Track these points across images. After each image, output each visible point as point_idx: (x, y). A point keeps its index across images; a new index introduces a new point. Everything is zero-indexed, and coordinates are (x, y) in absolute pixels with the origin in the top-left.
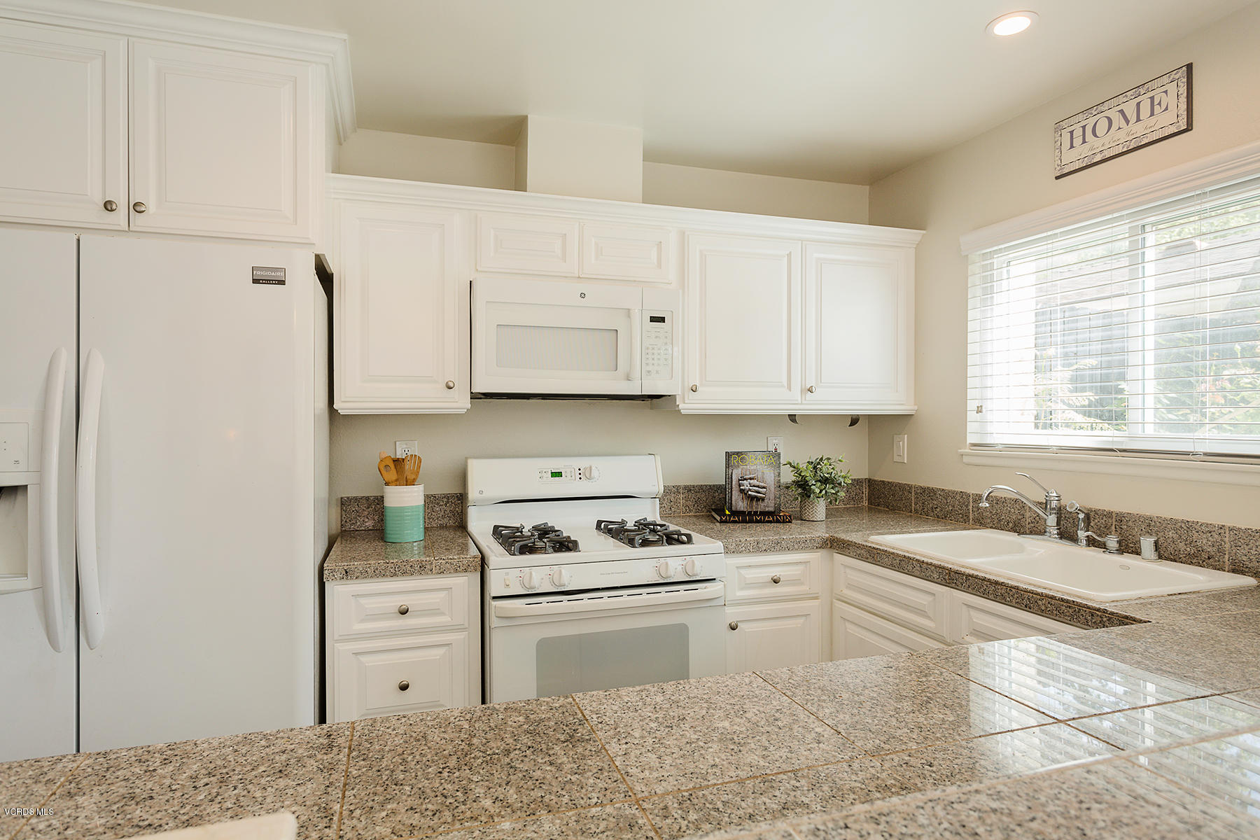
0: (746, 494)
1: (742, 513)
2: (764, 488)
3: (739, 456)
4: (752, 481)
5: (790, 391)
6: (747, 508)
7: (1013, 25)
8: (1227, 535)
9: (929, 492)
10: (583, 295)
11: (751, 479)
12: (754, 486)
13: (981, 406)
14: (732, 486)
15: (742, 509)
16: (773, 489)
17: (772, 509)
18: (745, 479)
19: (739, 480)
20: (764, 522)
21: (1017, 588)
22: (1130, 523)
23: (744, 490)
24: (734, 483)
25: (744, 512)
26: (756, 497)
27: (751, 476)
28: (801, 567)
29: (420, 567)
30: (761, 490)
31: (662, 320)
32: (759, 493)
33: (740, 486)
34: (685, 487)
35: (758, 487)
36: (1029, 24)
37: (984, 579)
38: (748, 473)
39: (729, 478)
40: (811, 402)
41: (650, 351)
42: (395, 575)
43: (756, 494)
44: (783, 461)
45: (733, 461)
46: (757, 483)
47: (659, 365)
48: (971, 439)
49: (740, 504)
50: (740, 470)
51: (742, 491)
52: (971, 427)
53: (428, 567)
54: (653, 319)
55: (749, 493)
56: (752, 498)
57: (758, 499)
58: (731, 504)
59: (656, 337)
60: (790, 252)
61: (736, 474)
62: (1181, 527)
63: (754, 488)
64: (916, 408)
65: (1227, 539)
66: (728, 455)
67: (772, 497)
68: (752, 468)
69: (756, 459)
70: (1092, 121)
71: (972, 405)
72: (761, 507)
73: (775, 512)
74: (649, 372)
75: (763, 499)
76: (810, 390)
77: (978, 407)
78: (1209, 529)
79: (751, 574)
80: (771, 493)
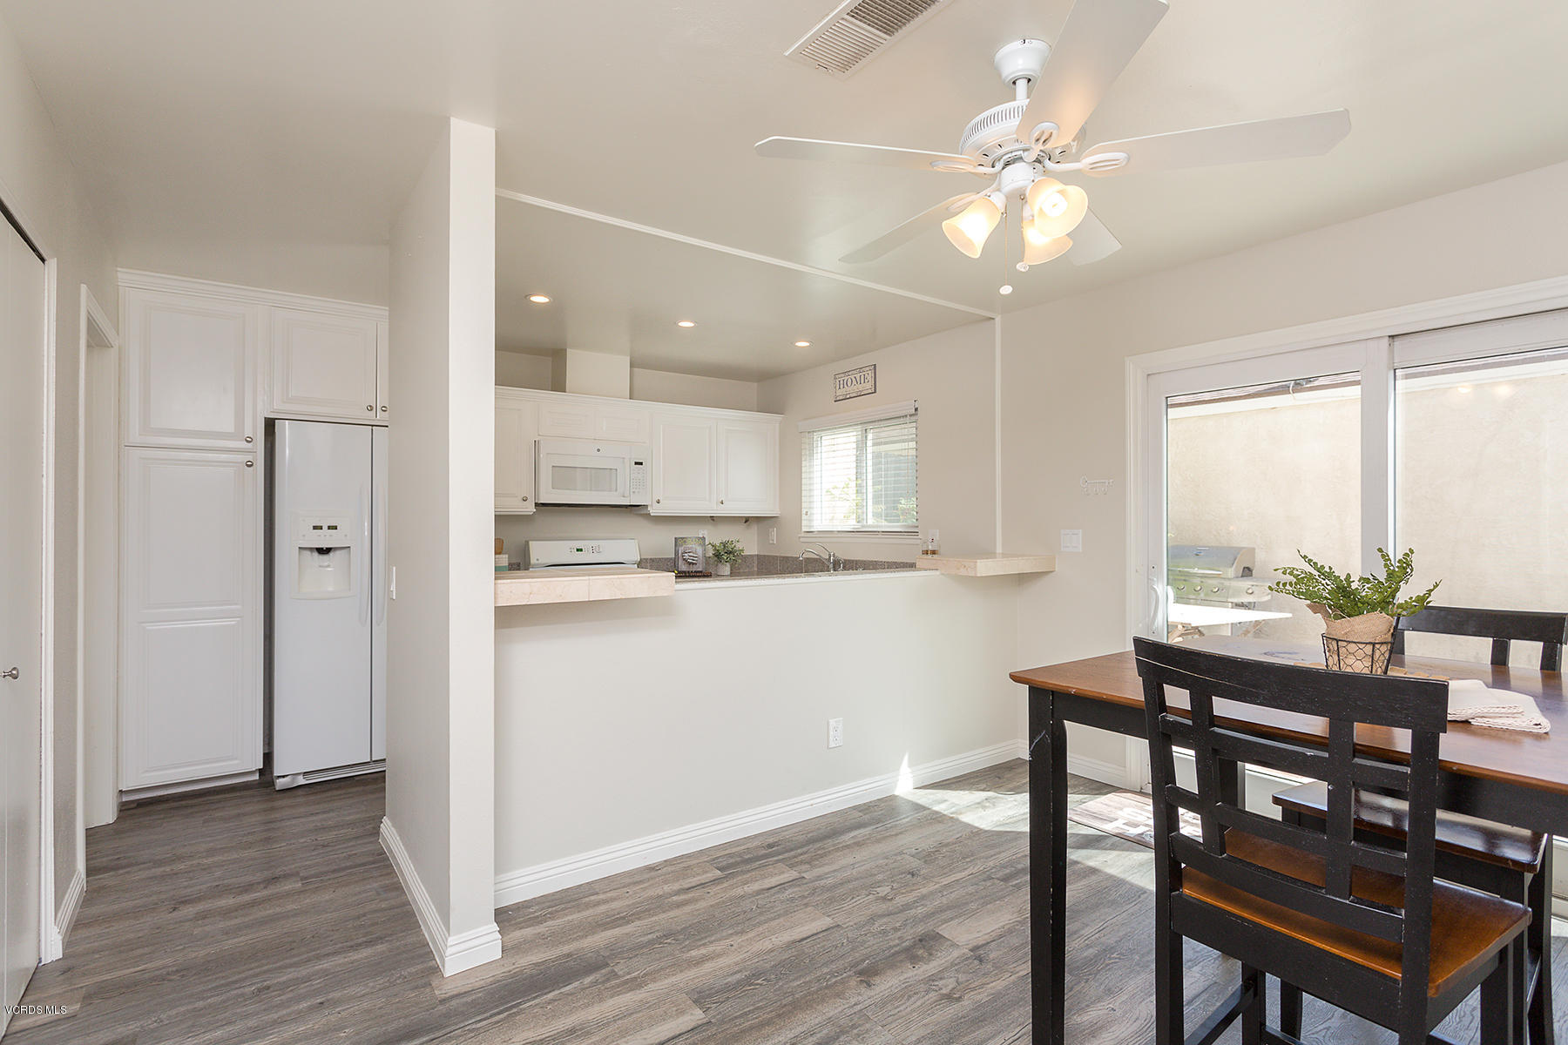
0: (686, 561)
1: (684, 572)
2: (696, 558)
3: (683, 541)
4: (690, 554)
5: (710, 503)
6: (687, 569)
9: (786, 559)
10: (599, 450)
12: (691, 557)
13: (808, 512)
14: (678, 556)
15: (685, 570)
16: (701, 558)
17: (700, 570)
18: (686, 553)
19: (683, 553)
23: (685, 559)
24: (680, 555)
25: (688, 572)
27: (689, 551)
31: (641, 464)
32: (694, 560)
33: (683, 556)
34: (651, 559)
35: (693, 557)
38: (687, 549)
39: (676, 552)
40: (722, 509)
41: (634, 481)
43: (692, 561)
44: (707, 543)
45: (679, 542)
46: (693, 555)
47: (639, 488)
48: (804, 529)
49: (683, 567)
50: (683, 548)
52: (804, 523)
54: (636, 463)
55: (689, 560)
56: (690, 563)
57: (693, 564)
58: (678, 566)
59: (638, 473)
60: (711, 426)
61: (681, 550)
64: (780, 513)
66: (676, 541)
67: (701, 563)
68: (690, 547)
69: (692, 542)
70: (846, 378)
71: (804, 512)
72: (694, 568)
73: (702, 571)
74: (634, 492)
75: (696, 564)
76: (722, 503)
77: (806, 512)
80: (700, 561)
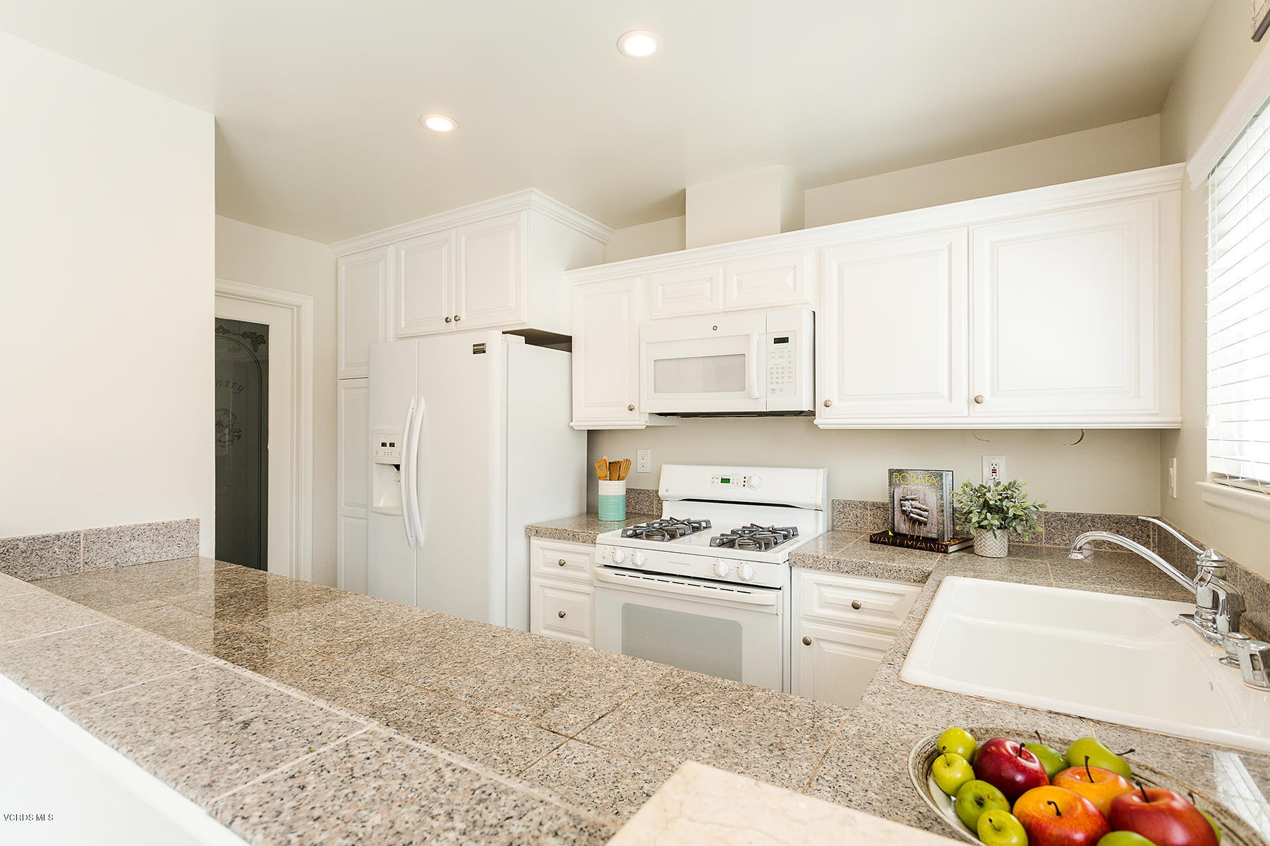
0: (907, 516)
2: (926, 511)
3: (900, 474)
4: (913, 502)
5: (951, 401)
6: (909, 531)
10: (715, 328)
11: (912, 500)
12: (916, 508)
14: (894, 506)
15: (904, 532)
16: (935, 513)
17: (935, 536)
18: (907, 500)
19: (901, 500)
20: (915, 549)
23: (906, 511)
24: (895, 502)
25: (905, 535)
26: (918, 520)
27: (913, 497)
28: (895, 599)
29: (573, 536)
30: (923, 513)
31: (785, 340)
32: (921, 516)
33: (902, 507)
34: (873, 504)
35: (919, 509)
38: (909, 493)
39: (891, 497)
40: (976, 415)
41: (775, 371)
43: (918, 517)
45: (896, 479)
46: (919, 505)
47: (783, 383)
49: (902, 526)
50: (902, 489)
51: (904, 512)
53: (577, 536)
54: (777, 341)
55: (911, 515)
56: (914, 521)
57: (920, 523)
58: (894, 525)
59: (780, 357)
61: (898, 494)
63: (916, 510)
64: (1180, 419)
66: (891, 472)
67: (935, 521)
68: (914, 488)
69: (917, 478)
72: (923, 532)
73: (938, 539)
74: (773, 390)
75: (925, 524)
76: (976, 400)
79: (830, 594)
80: (933, 517)
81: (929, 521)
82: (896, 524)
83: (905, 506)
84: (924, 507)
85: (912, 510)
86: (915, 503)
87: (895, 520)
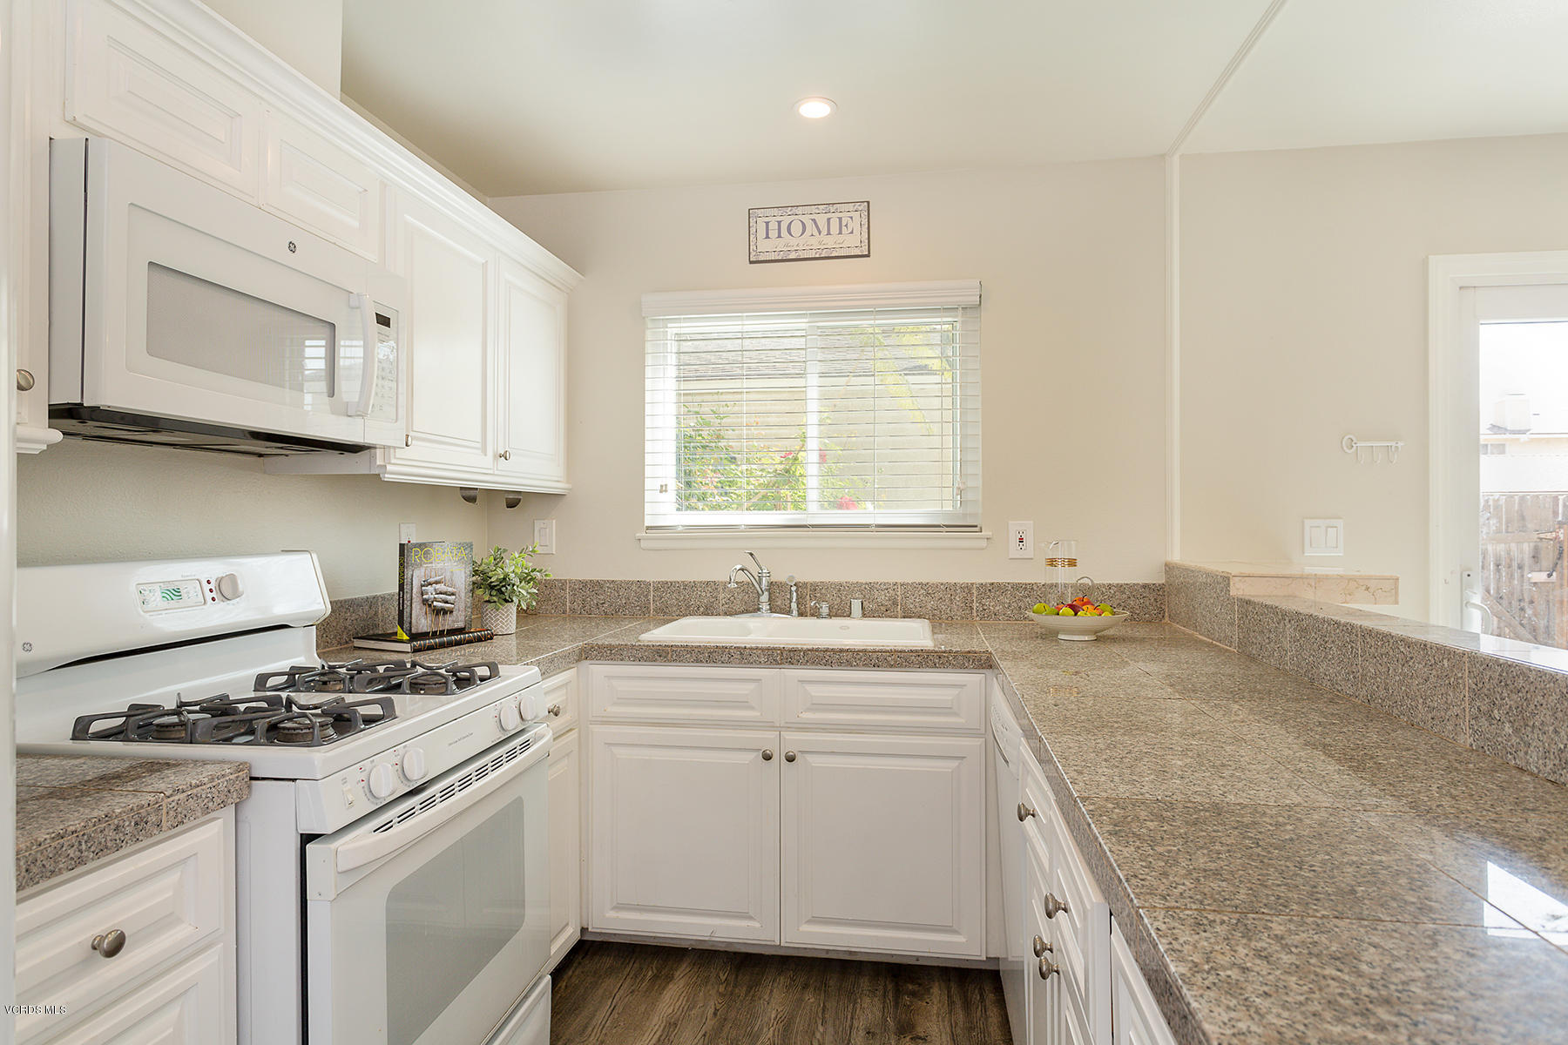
0: (430, 606)
2: (453, 594)
3: (422, 550)
4: (438, 586)
5: (486, 455)
6: (431, 627)
7: (815, 109)
8: (899, 590)
9: (593, 586)
11: (437, 583)
12: (440, 593)
13: (666, 485)
14: (412, 596)
15: (425, 629)
16: (463, 595)
17: (461, 625)
18: (430, 584)
19: (422, 586)
20: (464, 643)
21: (864, 651)
22: (823, 591)
23: (427, 600)
24: (414, 590)
25: (426, 633)
26: (443, 609)
27: (437, 578)
28: (565, 690)
29: (136, 824)
30: (449, 597)
31: (387, 322)
32: (447, 602)
33: (422, 595)
35: (445, 593)
36: (826, 114)
37: (827, 650)
38: (433, 574)
39: (408, 584)
40: (503, 473)
42: (81, 861)
43: (443, 605)
45: (413, 557)
46: (445, 589)
49: (422, 621)
50: (423, 570)
51: (425, 602)
52: (650, 508)
53: (152, 818)
54: (379, 319)
55: (435, 603)
56: (438, 612)
57: (445, 612)
58: (411, 622)
60: (487, 262)
61: (416, 577)
62: (865, 588)
63: (441, 596)
64: (570, 486)
65: (899, 594)
66: (402, 548)
67: (462, 606)
68: (439, 566)
69: (443, 552)
71: (652, 484)
72: (449, 623)
73: (465, 628)
74: (373, 406)
75: (451, 612)
76: (504, 456)
77: (662, 486)
78: (887, 587)
80: (461, 601)
81: (456, 607)
82: (413, 621)
83: (427, 594)
84: (450, 589)
85: (436, 596)
86: (440, 587)
87: (413, 616)
